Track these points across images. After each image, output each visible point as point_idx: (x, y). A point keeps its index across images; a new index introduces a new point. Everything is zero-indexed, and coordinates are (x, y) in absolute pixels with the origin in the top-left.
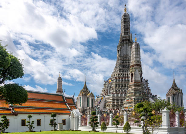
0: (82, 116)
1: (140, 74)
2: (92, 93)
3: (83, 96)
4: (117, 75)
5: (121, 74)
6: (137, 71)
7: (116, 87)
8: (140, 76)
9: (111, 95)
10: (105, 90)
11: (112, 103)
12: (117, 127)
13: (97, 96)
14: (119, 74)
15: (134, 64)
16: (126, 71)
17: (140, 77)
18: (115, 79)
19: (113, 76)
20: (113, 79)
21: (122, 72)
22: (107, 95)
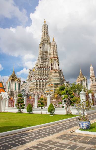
0: (9, 98)
1: (58, 64)
2: (19, 79)
3: (11, 81)
4: (39, 65)
5: (43, 65)
6: (55, 62)
7: (39, 74)
8: (58, 65)
9: (35, 81)
10: (30, 77)
11: (35, 87)
12: (42, 109)
13: (23, 82)
14: (41, 65)
15: (53, 56)
16: (46, 62)
17: (58, 67)
18: (38, 68)
19: (36, 66)
20: (36, 68)
21: (43, 63)
22: (31, 81)
